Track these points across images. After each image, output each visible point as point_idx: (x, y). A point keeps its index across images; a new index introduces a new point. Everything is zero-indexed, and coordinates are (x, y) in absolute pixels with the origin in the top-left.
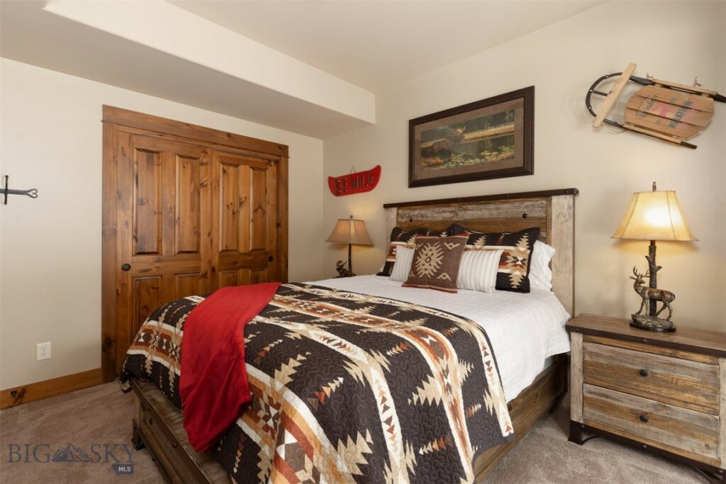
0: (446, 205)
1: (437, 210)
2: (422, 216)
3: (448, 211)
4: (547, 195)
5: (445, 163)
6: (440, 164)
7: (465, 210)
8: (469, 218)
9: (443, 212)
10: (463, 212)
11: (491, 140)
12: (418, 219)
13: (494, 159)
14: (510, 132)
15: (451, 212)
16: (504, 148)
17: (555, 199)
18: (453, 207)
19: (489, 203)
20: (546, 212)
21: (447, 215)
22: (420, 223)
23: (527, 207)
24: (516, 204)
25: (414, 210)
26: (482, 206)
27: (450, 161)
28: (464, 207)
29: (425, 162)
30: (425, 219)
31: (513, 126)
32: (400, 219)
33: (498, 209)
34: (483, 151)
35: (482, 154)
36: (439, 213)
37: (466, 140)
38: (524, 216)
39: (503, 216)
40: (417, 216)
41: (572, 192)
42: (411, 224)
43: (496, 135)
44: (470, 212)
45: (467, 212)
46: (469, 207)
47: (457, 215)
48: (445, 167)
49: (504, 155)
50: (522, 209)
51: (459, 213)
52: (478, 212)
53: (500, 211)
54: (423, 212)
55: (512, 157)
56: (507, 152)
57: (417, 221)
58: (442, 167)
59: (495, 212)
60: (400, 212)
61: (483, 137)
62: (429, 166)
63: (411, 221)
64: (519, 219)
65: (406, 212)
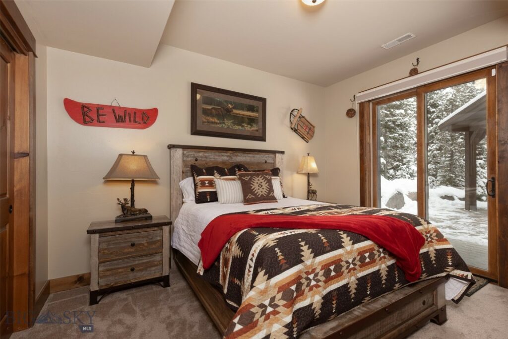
0: (224, 151)
1: (217, 154)
2: (206, 157)
3: (226, 156)
4: (274, 152)
5: (220, 123)
6: (217, 123)
7: (237, 156)
8: (239, 161)
9: (223, 156)
10: (235, 157)
11: (248, 118)
12: (203, 159)
13: (249, 129)
14: (256, 117)
15: (228, 156)
16: (254, 125)
17: (277, 155)
18: (229, 153)
19: (250, 154)
20: (274, 160)
21: (225, 158)
22: (204, 162)
23: (266, 157)
24: (262, 156)
25: (199, 152)
26: (246, 155)
27: (223, 123)
28: (236, 154)
29: (205, 119)
30: (208, 160)
31: (257, 114)
32: (185, 159)
33: (254, 157)
34: (243, 123)
35: (243, 124)
36: (219, 156)
37: (234, 113)
38: (266, 162)
39: (256, 161)
40: (201, 157)
41: (283, 153)
42: (196, 162)
43: (250, 116)
44: (240, 158)
45: (238, 157)
46: (239, 155)
47: (232, 158)
48: (220, 126)
49: (253, 129)
50: (264, 158)
51: (233, 158)
52: (244, 158)
53: (255, 158)
54: (206, 155)
55: (257, 131)
56: (255, 128)
57: (201, 161)
58: (218, 125)
59: (253, 159)
60: (185, 152)
61: (243, 115)
62: (208, 122)
63: (196, 160)
64: (263, 163)
65: (191, 153)
